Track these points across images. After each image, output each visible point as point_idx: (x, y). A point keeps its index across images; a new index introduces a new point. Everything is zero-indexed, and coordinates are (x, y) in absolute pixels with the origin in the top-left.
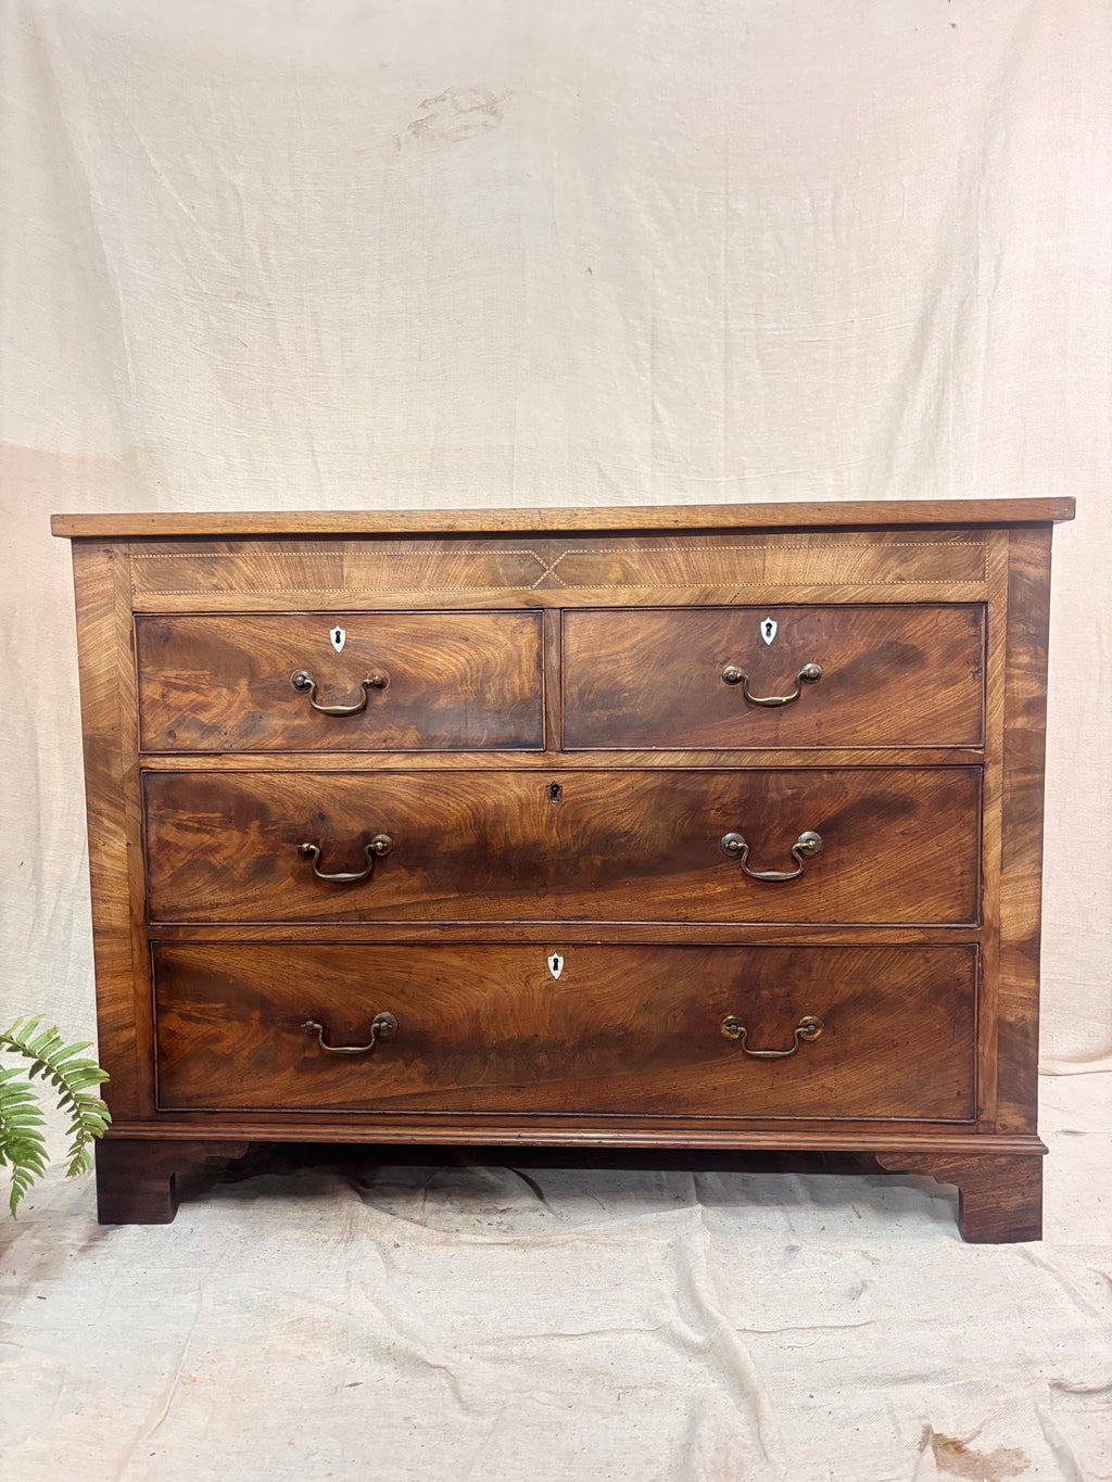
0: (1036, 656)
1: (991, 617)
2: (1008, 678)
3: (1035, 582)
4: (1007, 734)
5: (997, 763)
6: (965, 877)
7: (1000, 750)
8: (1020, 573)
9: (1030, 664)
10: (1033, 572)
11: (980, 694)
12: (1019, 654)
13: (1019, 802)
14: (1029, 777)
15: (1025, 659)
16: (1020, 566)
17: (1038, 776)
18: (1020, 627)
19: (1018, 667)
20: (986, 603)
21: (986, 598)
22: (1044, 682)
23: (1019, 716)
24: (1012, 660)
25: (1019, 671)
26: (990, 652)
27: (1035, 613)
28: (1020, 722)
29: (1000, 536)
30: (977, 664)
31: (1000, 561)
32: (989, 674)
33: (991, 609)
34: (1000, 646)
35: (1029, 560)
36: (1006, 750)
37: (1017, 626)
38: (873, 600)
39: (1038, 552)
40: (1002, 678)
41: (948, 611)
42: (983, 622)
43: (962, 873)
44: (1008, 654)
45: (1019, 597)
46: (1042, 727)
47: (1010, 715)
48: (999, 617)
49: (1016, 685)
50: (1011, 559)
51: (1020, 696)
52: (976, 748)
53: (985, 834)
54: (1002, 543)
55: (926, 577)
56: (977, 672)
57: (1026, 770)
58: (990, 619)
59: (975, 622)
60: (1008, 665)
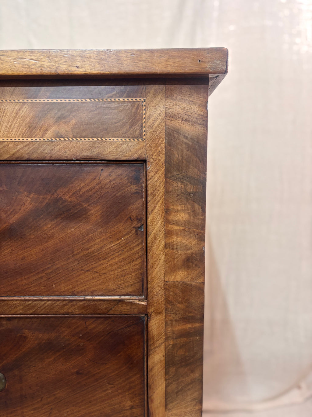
0: (194, 213)
1: (150, 175)
2: (168, 234)
3: (192, 140)
4: (167, 287)
5: (160, 313)
6: (134, 410)
7: (162, 300)
8: (178, 131)
9: (188, 222)
10: (189, 129)
11: (142, 248)
12: (177, 211)
13: (181, 347)
14: (189, 326)
15: (182, 216)
16: (177, 124)
17: (197, 325)
18: (178, 186)
19: (177, 223)
20: (144, 161)
21: (144, 156)
22: (201, 238)
23: (179, 269)
24: (171, 217)
25: (178, 228)
26: (150, 209)
27: (192, 171)
28: (180, 276)
29: (156, 93)
30: (139, 220)
31: (157, 118)
32: (149, 230)
33: (150, 167)
34: (159, 203)
35: (185, 117)
36: (167, 301)
37: (175, 184)
38: (34, 157)
39: (194, 109)
40: (162, 235)
41: (110, 169)
42: (143, 180)
43: (132, 407)
44: (167, 211)
45: (177, 155)
46: (201, 280)
47: (171, 268)
48: (157, 176)
49: (176, 240)
50: (169, 117)
51: (180, 252)
52: (140, 300)
53: (150, 376)
54: (158, 99)
55: (84, 133)
56: (140, 227)
57: (186, 319)
58: (148, 178)
59: (136, 180)
60: (167, 221)
